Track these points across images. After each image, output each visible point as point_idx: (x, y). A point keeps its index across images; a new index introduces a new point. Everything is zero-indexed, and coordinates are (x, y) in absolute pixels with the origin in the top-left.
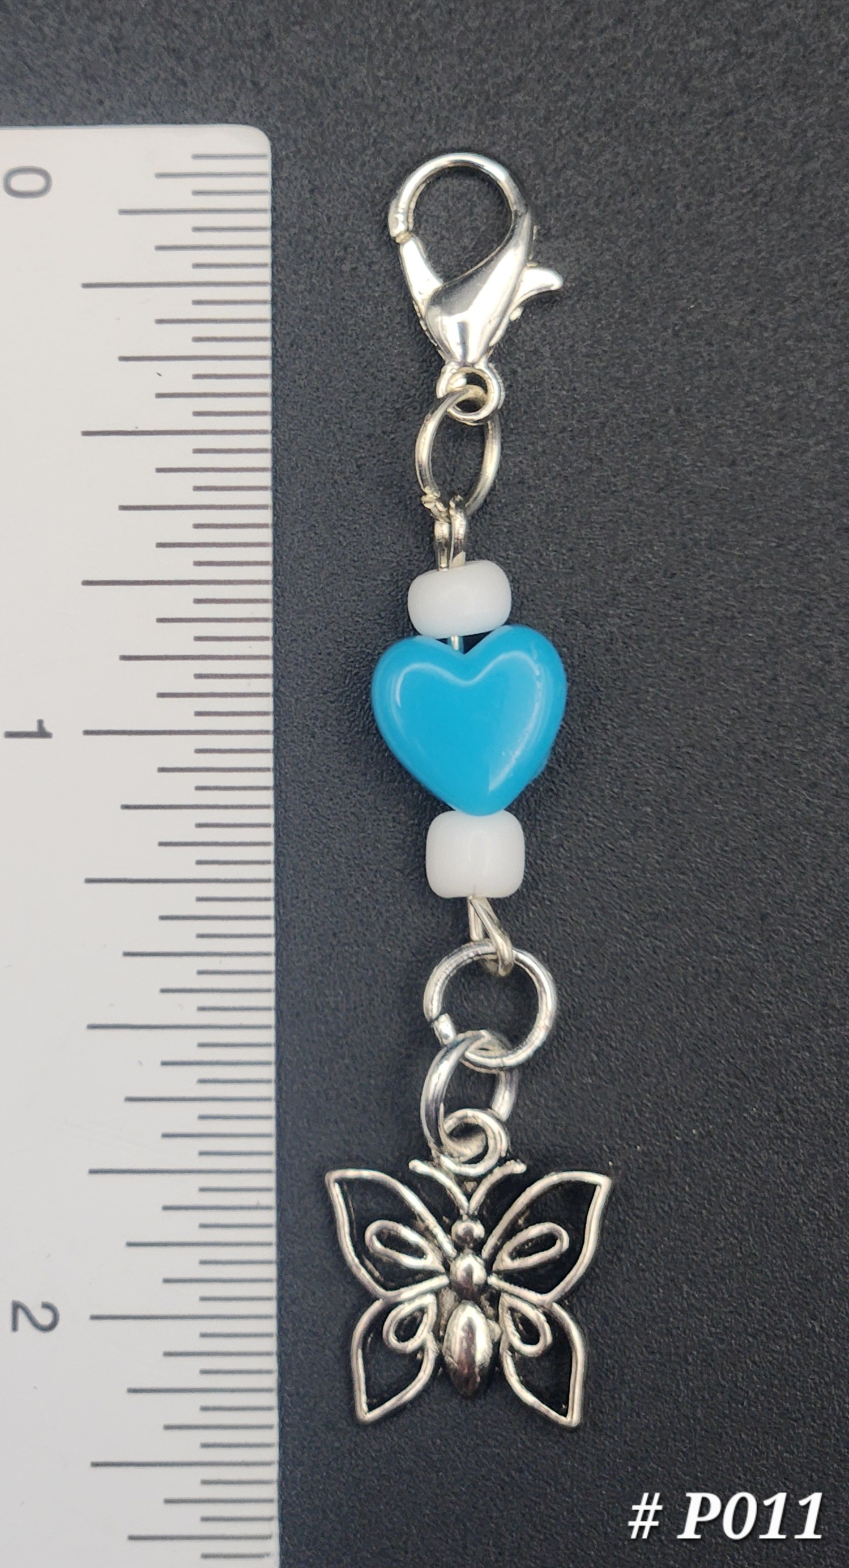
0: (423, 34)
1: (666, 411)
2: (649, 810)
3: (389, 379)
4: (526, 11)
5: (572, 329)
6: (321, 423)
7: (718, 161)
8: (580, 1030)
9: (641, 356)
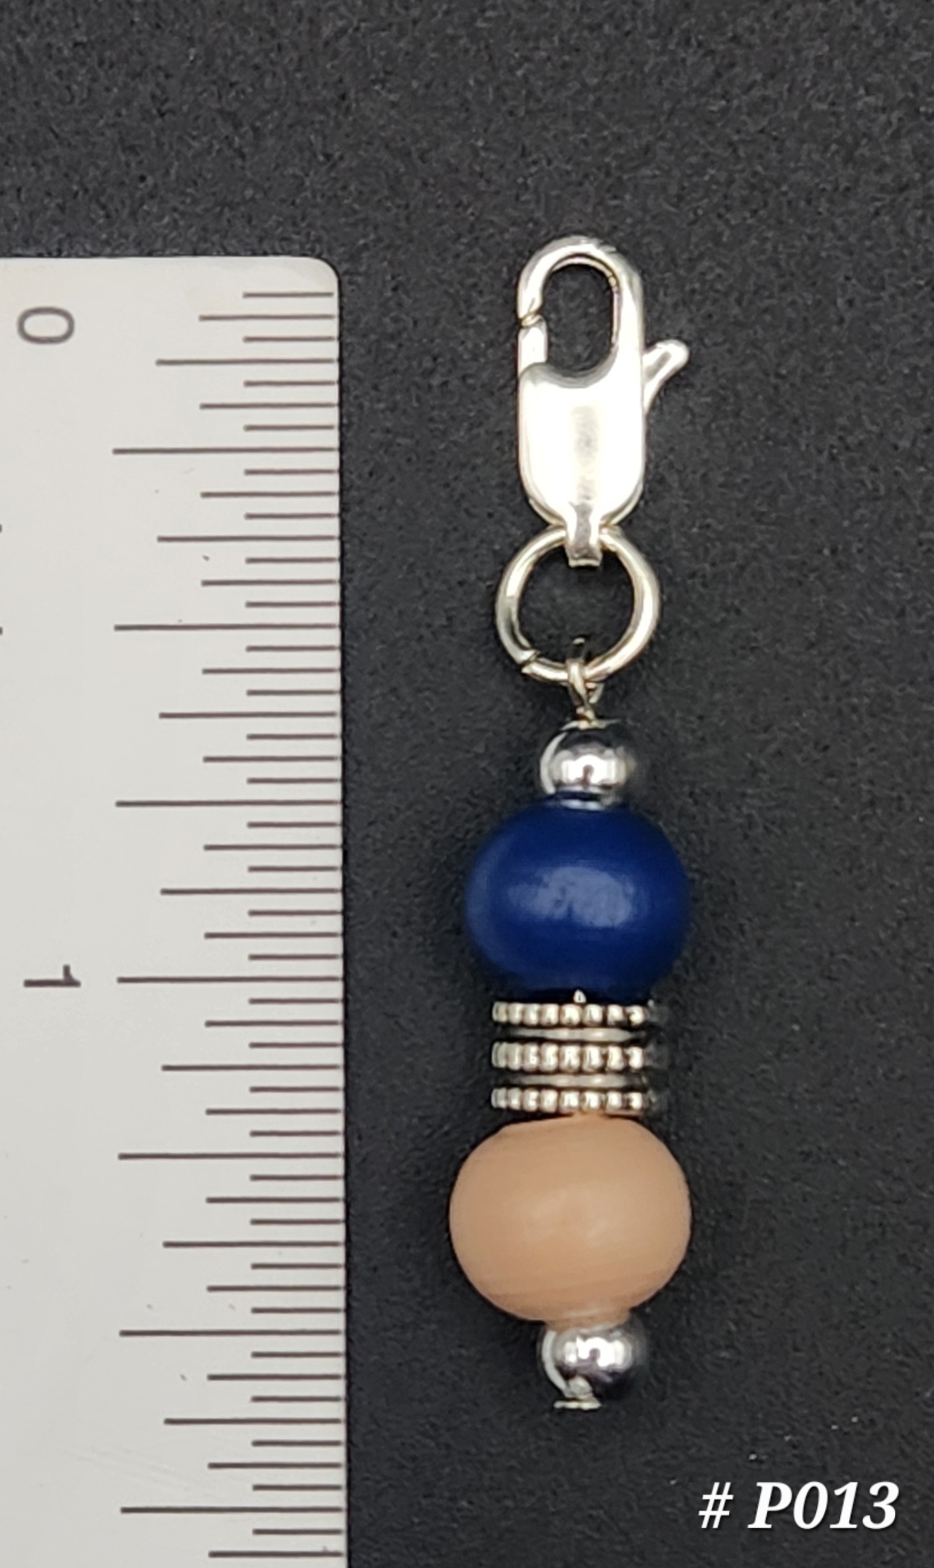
0: (530, 94)
1: (820, 552)
2: (796, 1027)
3: (485, 515)
4: (657, 64)
5: (706, 455)
6: (405, 567)
7: (889, 246)
8: (714, 1293)
9: (791, 487)
